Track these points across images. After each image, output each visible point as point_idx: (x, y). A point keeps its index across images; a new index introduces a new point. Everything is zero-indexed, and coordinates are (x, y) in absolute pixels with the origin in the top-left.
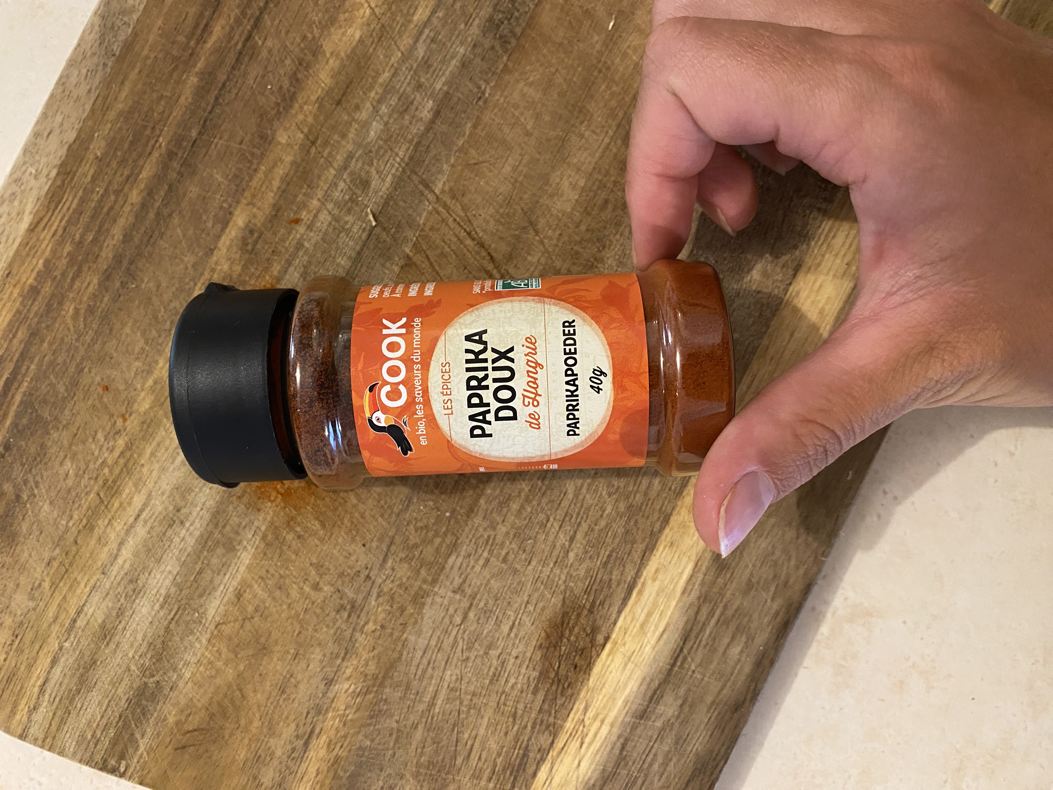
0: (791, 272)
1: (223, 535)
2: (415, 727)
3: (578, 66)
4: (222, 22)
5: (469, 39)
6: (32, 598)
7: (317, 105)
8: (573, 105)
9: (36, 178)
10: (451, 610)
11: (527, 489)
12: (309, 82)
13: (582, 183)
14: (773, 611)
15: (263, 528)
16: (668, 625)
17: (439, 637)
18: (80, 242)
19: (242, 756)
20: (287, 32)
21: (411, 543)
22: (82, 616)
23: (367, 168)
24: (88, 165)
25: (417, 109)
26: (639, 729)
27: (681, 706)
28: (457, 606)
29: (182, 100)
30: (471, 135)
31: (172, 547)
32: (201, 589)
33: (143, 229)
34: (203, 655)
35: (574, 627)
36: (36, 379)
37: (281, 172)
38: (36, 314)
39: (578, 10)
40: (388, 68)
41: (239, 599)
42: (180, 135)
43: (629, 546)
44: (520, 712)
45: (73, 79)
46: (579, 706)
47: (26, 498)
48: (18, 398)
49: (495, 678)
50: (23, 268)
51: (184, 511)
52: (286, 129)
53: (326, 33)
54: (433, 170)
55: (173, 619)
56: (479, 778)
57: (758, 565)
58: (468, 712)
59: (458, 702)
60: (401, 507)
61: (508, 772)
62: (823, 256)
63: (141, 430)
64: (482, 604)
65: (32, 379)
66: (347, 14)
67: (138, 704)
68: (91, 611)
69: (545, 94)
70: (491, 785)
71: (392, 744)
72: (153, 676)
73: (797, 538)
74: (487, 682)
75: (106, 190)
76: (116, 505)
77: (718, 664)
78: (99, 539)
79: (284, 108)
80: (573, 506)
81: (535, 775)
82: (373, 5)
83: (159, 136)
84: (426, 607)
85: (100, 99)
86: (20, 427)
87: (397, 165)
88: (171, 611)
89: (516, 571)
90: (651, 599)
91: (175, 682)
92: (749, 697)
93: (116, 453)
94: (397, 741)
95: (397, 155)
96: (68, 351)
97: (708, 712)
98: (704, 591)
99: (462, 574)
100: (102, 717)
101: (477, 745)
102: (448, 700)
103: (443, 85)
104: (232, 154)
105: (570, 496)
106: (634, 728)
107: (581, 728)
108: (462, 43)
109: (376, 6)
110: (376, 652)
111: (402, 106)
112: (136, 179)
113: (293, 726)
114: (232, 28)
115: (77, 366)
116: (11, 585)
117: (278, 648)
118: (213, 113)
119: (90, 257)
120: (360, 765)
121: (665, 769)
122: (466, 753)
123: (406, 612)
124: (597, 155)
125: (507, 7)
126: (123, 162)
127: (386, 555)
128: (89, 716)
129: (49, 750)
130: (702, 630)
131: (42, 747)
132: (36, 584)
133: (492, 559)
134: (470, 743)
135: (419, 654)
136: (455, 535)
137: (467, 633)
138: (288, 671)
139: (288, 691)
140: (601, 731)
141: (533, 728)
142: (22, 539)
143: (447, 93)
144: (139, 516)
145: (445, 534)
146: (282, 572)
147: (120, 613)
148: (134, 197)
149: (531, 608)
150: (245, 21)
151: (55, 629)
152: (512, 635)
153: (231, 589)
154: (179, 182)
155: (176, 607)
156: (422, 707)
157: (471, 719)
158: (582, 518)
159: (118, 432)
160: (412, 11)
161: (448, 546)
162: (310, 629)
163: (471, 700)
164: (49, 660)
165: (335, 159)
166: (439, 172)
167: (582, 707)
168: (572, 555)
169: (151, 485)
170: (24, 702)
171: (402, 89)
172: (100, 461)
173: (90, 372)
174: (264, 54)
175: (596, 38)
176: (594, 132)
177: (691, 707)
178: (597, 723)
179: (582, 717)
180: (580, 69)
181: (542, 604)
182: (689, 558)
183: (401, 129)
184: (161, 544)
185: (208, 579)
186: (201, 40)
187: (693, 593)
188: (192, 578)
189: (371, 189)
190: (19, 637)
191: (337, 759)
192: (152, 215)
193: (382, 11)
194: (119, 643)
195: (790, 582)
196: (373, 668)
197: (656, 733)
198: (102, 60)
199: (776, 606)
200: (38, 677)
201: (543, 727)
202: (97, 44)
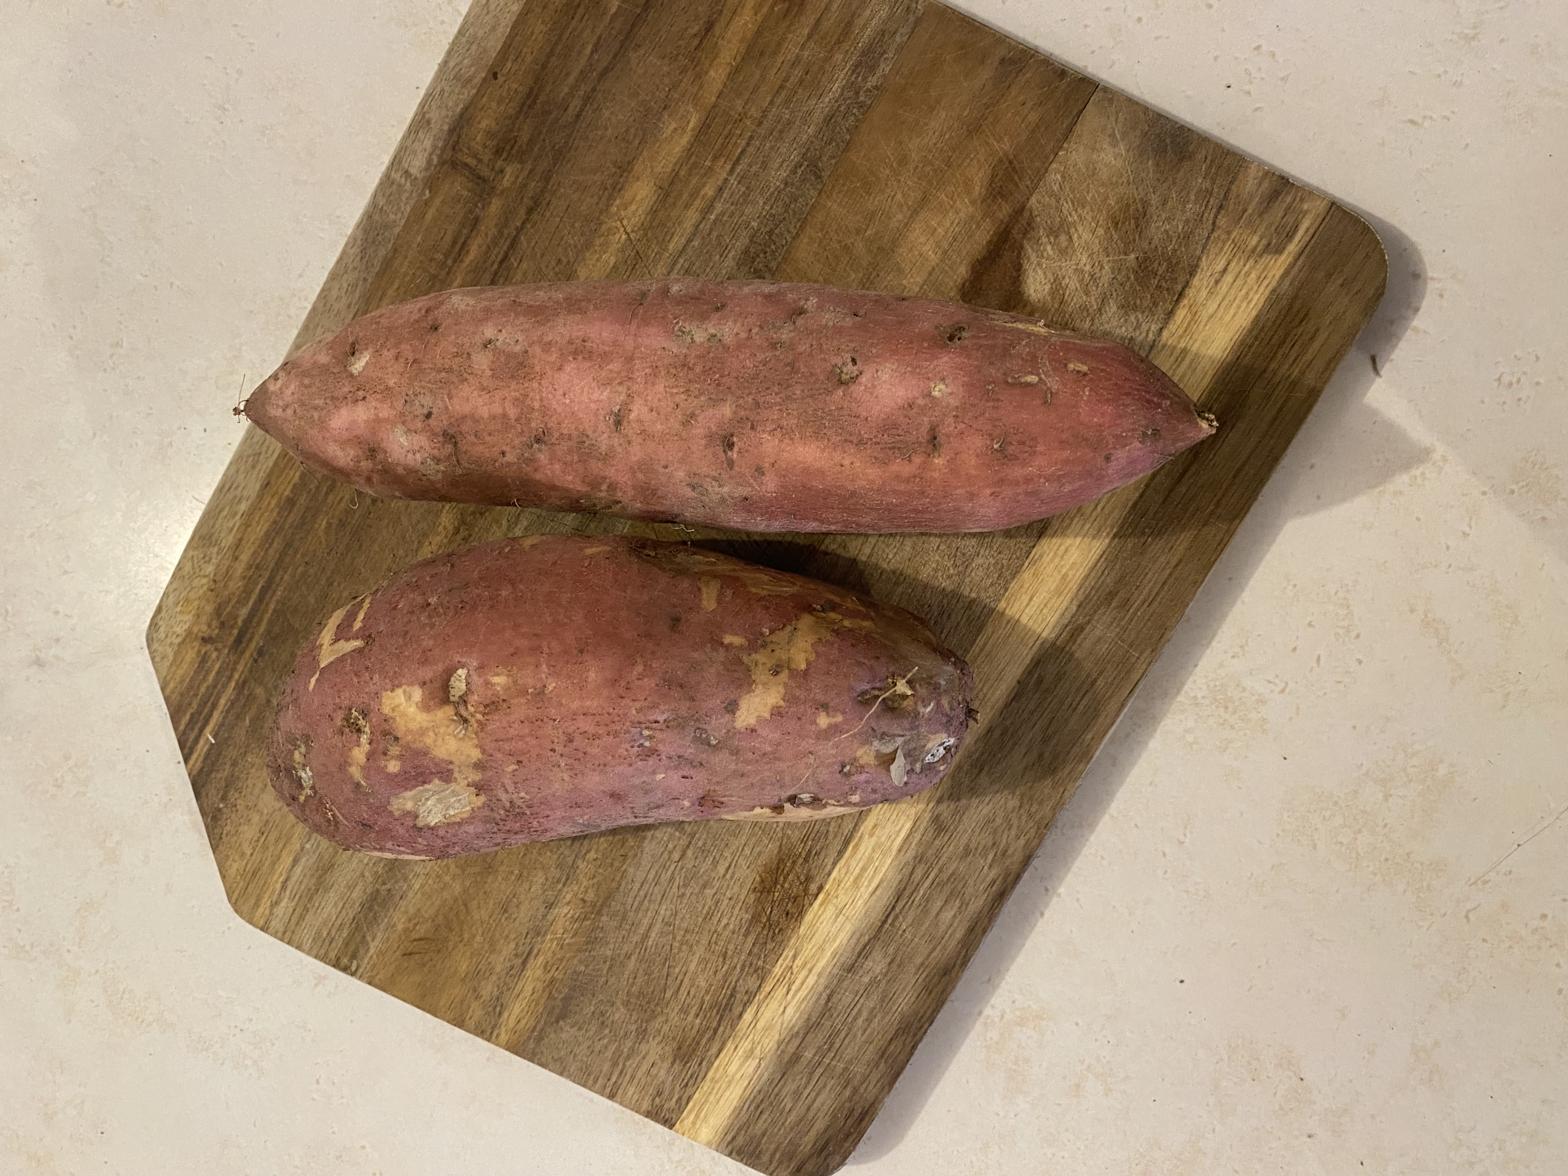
2: (628, 957)
4: (479, 240)
5: (724, 272)
10: (670, 846)
14: (989, 880)
16: (882, 881)
17: (657, 872)
19: (464, 967)
20: (543, 255)
26: (846, 983)
27: (890, 964)
28: (675, 843)
34: (432, 868)
35: (788, 875)
36: (289, 589)
38: (291, 526)
39: (836, 245)
44: (730, 953)
45: (335, 293)
46: (789, 953)
47: (276, 705)
48: (272, 606)
49: (709, 916)
50: (281, 480)
53: (581, 258)
56: (687, 1013)
57: (977, 832)
58: (680, 949)
59: (671, 937)
61: (715, 1010)
62: (1072, 520)
64: (700, 844)
65: (285, 588)
66: (602, 239)
67: (370, 909)
70: (698, 1021)
71: (605, 972)
72: (384, 884)
73: (1020, 807)
74: (700, 919)
77: (930, 926)
81: (740, 1016)
82: (629, 231)
84: (647, 841)
86: (273, 634)
90: (867, 854)
91: (405, 892)
92: (959, 962)
94: (610, 968)
96: (319, 564)
97: (916, 973)
98: (920, 850)
100: (337, 918)
101: (686, 980)
102: (661, 933)
106: (841, 981)
107: (789, 974)
109: (632, 232)
110: (595, 880)
113: (513, 945)
114: (489, 247)
117: (503, 868)
120: (573, 988)
121: (869, 1025)
122: (675, 988)
123: (626, 845)
125: (764, 238)
128: (325, 916)
129: (288, 943)
130: (916, 889)
131: (282, 940)
134: (680, 978)
135: (637, 886)
137: (684, 870)
138: (511, 891)
139: (510, 910)
140: (809, 980)
141: (742, 969)
149: (747, 851)
150: (502, 241)
151: (298, 830)
152: (728, 876)
156: (636, 939)
157: (682, 955)
160: (668, 238)
163: (684, 936)
164: (291, 859)
167: (791, 954)
170: (266, 896)
173: (339, 585)
174: (519, 275)
177: (899, 966)
178: (804, 973)
179: (790, 964)
181: (757, 850)
186: (458, 259)
187: (909, 851)
190: (265, 835)
191: (552, 981)
193: (638, 237)
195: (1009, 852)
196: (592, 895)
197: (863, 989)
198: (363, 275)
199: (993, 873)
200: (281, 874)
201: (752, 970)
202: (358, 258)
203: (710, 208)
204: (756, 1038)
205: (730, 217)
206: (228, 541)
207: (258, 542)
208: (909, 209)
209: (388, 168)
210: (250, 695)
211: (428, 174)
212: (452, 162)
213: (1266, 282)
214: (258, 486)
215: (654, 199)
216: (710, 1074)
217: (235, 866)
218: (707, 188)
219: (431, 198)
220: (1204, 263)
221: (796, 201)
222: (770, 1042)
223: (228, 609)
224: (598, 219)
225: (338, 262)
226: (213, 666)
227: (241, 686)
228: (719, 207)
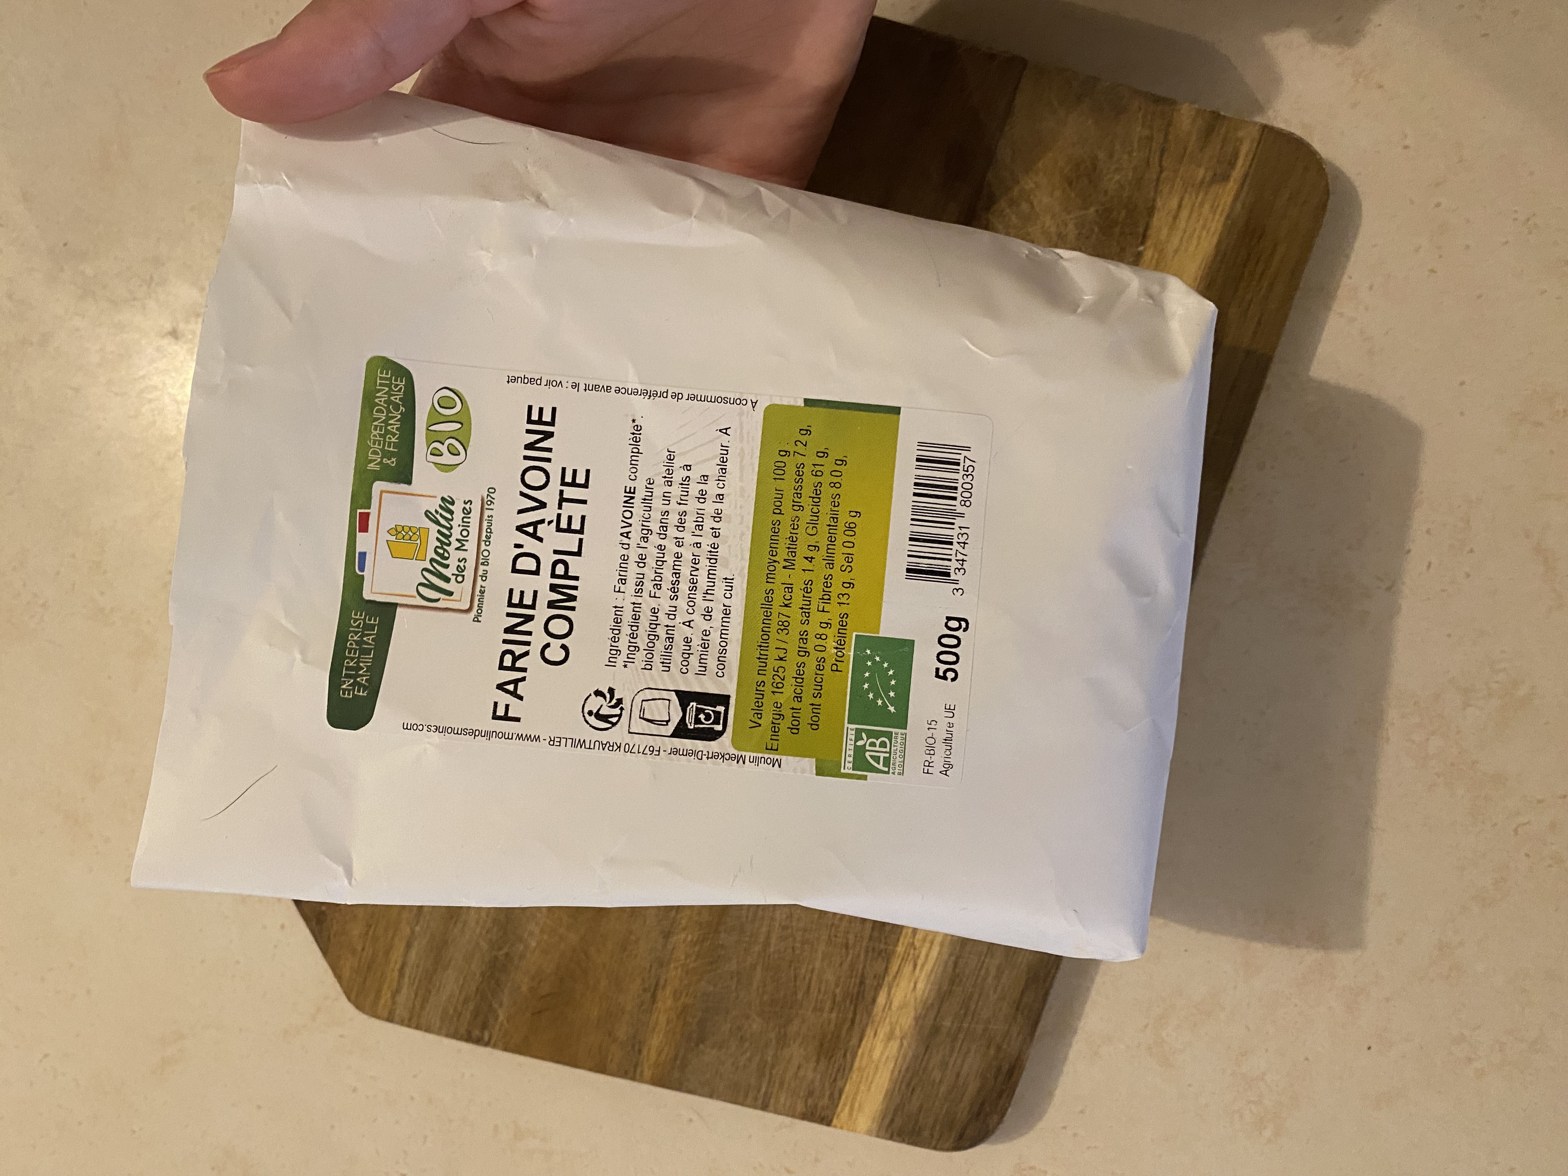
19: (595, 1014)
44: (851, 942)
56: (821, 1010)
58: (802, 948)
61: (848, 1001)
67: (492, 976)
70: (834, 1015)
71: (733, 987)
72: (500, 949)
81: (874, 1000)
91: (523, 952)
94: (738, 983)
100: (460, 993)
101: (815, 978)
113: (639, 981)
120: (707, 1010)
121: (999, 982)
122: (805, 987)
128: (449, 993)
129: (417, 1029)
131: (409, 1026)
134: (808, 977)
139: (629, 948)
140: (932, 952)
141: (866, 956)
156: (757, 948)
157: (805, 954)
164: (403, 945)
170: (386, 987)
179: (911, 940)
191: (685, 1007)
194: (465, 922)
200: (396, 962)
204: (894, 1020)
213: (1220, 208)
216: (857, 1064)
217: (348, 964)
220: (1159, 203)
222: (907, 1021)
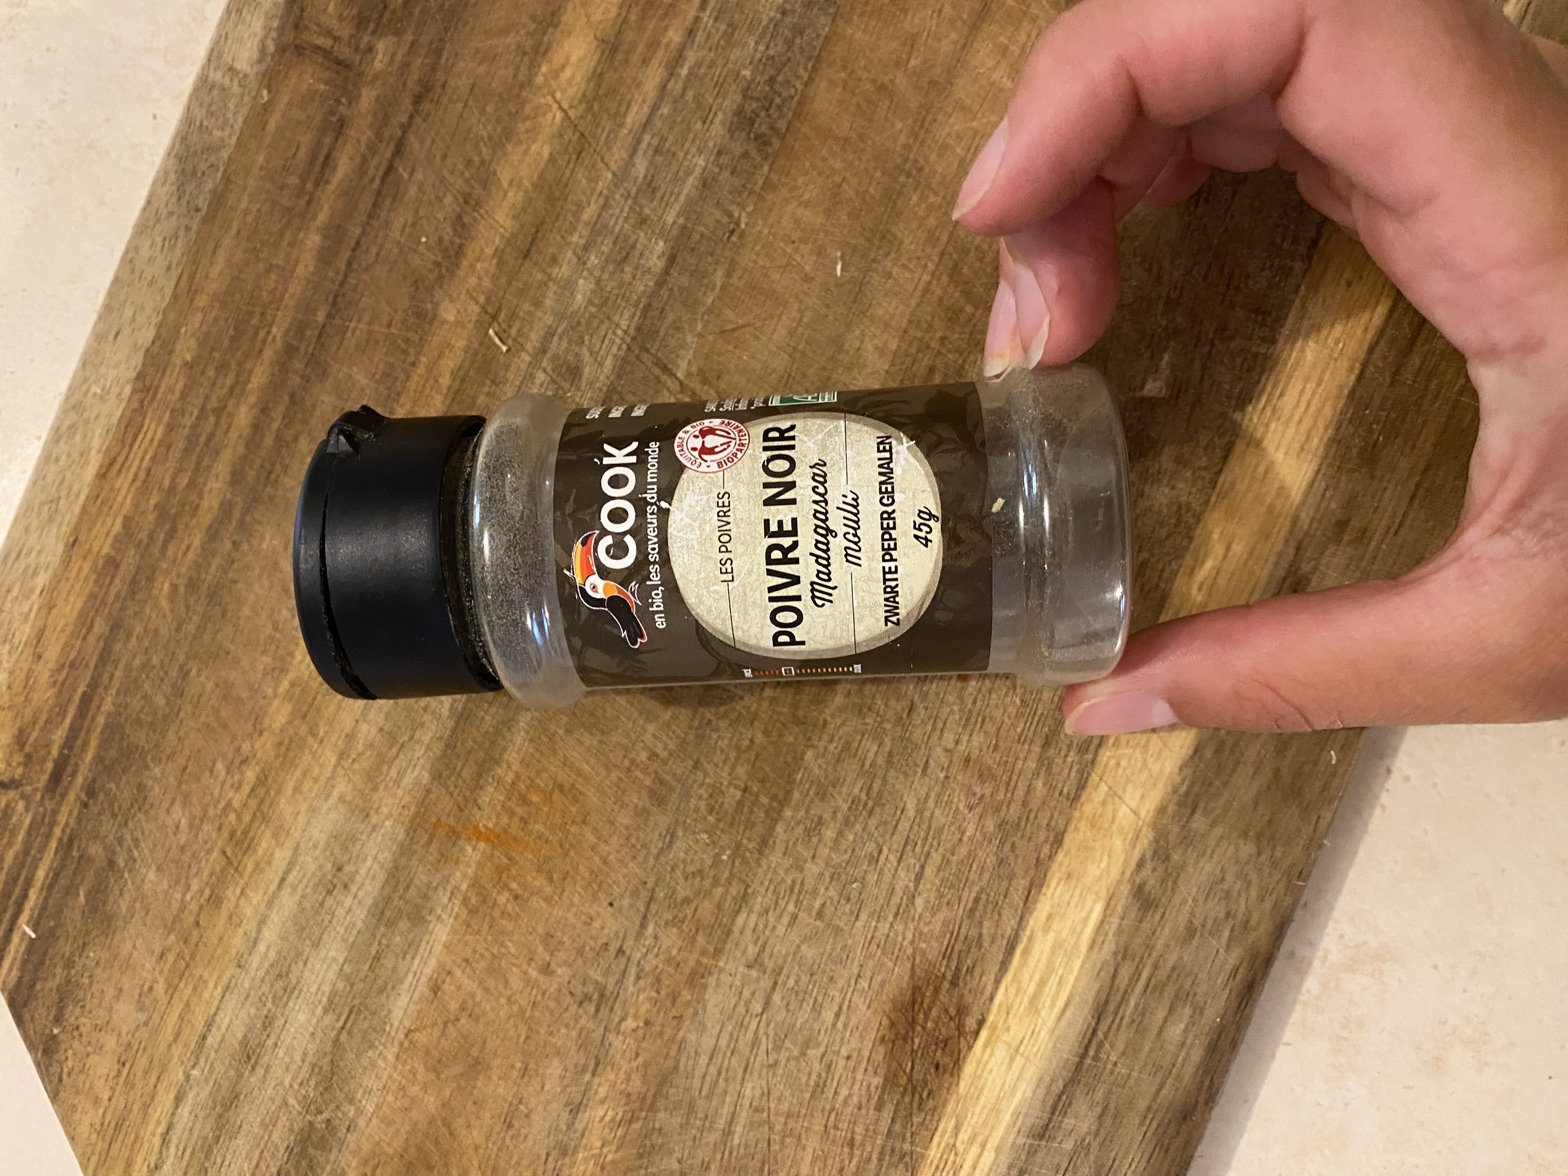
0: (1219, 453)
1: (406, 902)
3: (875, 169)
4: (349, 150)
5: (711, 144)
6: (141, 1008)
7: (495, 261)
8: (871, 230)
9: (102, 399)
10: (746, 993)
11: (845, 807)
12: (481, 228)
13: (893, 345)
14: (1228, 968)
15: (464, 887)
16: (1071, 996)
17: (731, 1034)
18: (172, 488)
20: (444, 157)
21: (679, 898)
22: (214, 1030)
23: (577, 349)
24: (175, 375)
25: (641, 255)
26: (1038, 1155)
27: (1100, 1117)
28: (753, 987)
29: (300, 271)
30: (723, 288)
31: (334, 923)
32: (380, 982)
33: (258, 462)
34: (390, 1076)
35: (930, 1009)
36: (124, 691)
37: (451, 364)
38: (117, 597)
39: (868, 86)
40: (595, 197)
41: (436, 993)
42: (301, 322)
43: (1005, 883)
44: (858, 1138)
45: (145, 252)
46: (947, 1125)
47: (122, 864)
49: (819, 1088)
50: (94, 532)
51: (347, 869)
52: (452, 301)
53: (500, 153)
54: (673, 343)
55: (343, 1028)
57: (1201, 899)
58: (782, 1142)
59: (766, 1128)
60: (660, 844)
62: (1267, 426)
63: (277, 757)
64: (791, 982)
65: (118, 692)
66: (528, 124)
67: (303, 1153)
68: (226, 1022)
69: (828, 218)
72: (320, 1112)
73: (1259, 854)
74: (807, 1095)
75: (202, 409)
76: (250, 866)
77: (1152, 1050)
78: (230, 917)
79: (447, 268)
80: (916, 828)
82: (565, 106)
83: (271, 325)
84: (710, 991)
85: (185, 278)
86: (107, 762)
87: (618, 341)
88: (339, 1016)
89: (838, 930)
90: (1044, 960)
91: (352, 1120)
92: (1202, 1099)
93: (246, 789)
95: (618, 325)
96: (165, 647)
97: (1141, 1124)
98: (1121, 943)
99: (758, 939)
102: (751, 1125)
103: (678, 216)
104: (377, 342)
105: (911, 813)
106: (1031, 1153)
107: (952, 1157)
108: (700, 151)
109: (571, 107)
110: (640, 1060)
111: (620, 253)
112: (243, 390)
114: (364, 159)
115: (181, 668)
116: (111, 992)
117: (497, 1062)
118: (347, 286)
119: (187, 508)
123: (680, 1000)
124: (913, 302)
125: (763, 90)
126: (222, 368)
127: (645, 916)
130: (1124, 1000)
132: (146, 987)
133: (802, 915)
135: (704, 1060)
136: (744, 882)
137: (772, 1025)
138: (514, 1096)
139: (516, 1125)
140: (983, 1159)
141: (880, 1160)
142: (120, 924)
143: (684, 227)
144: (283, 880)
145: (729, 881)
146: (495, 951)
147: (268, 1022)
148: (242, 416)
149: (864, 984)
150: (382, 147)
151: (177, 1050)
152: (840, 1025)
153: (423, 979)
154: (304, 388)
155: (347, 1009)
156: (713, 1137)
157: (787, 1151)
158: (931, 846)
159: (245, 761)
160: (623, 109)
161: (734, 898)
162: (542, 1031)
163: (785, 1124)
164: (172, 1096)
165: (528, 338)
166: (681, 347)
167: (951, 1125)
168: (919, 902)
169: (297, 835)
171: (617, 228)
172: (223, 804)
173: (199, 675)
174: (413, 191)
175: (899, 126)
176: (905, 267)
177: (1115, 1117)
178: (976, 1149)
179: (952, 1141)
180: (878, 174)
181: (880, 978)
182: (1097, 894)
183: (621, 286)
184: (318, 918)
185: (390, 966)
186: (321, 181)
187: (1106, 946)
188: (367, 967)
189: (584, 380)
190: (128, 1066)
192: (269, 441)
193: (579, 113)
194: (269, 1067)
195: (1253, 923)
196: (638, 1084)
197: (1066, 1160)
198: (184, 222)
199: (1233, 958)
200: (159, 1122)
201: (895, 1159)
202: (174, 198)
203: (679, 58)
205: (709, 67)
206: (24, 632)
207: (70, 628)
208: (964, 23)
209: (203, 69)
210: (81, 857)
211: (264, 67)
212: (297, 47)
214: (60, 548)
215: (596, 57)
217: (86, 1120)
218: (671, 33)
219: (271, 102)
221: (801, 33)
223: (34, 735)
224: (518, 96)
225: (145, 209)
226: (21, 822)
227: (67, 845)
228: (692, 56)
